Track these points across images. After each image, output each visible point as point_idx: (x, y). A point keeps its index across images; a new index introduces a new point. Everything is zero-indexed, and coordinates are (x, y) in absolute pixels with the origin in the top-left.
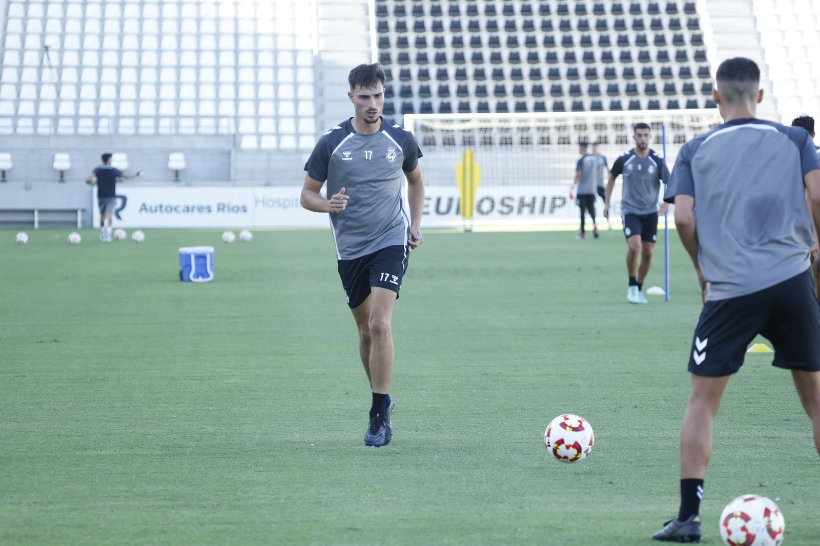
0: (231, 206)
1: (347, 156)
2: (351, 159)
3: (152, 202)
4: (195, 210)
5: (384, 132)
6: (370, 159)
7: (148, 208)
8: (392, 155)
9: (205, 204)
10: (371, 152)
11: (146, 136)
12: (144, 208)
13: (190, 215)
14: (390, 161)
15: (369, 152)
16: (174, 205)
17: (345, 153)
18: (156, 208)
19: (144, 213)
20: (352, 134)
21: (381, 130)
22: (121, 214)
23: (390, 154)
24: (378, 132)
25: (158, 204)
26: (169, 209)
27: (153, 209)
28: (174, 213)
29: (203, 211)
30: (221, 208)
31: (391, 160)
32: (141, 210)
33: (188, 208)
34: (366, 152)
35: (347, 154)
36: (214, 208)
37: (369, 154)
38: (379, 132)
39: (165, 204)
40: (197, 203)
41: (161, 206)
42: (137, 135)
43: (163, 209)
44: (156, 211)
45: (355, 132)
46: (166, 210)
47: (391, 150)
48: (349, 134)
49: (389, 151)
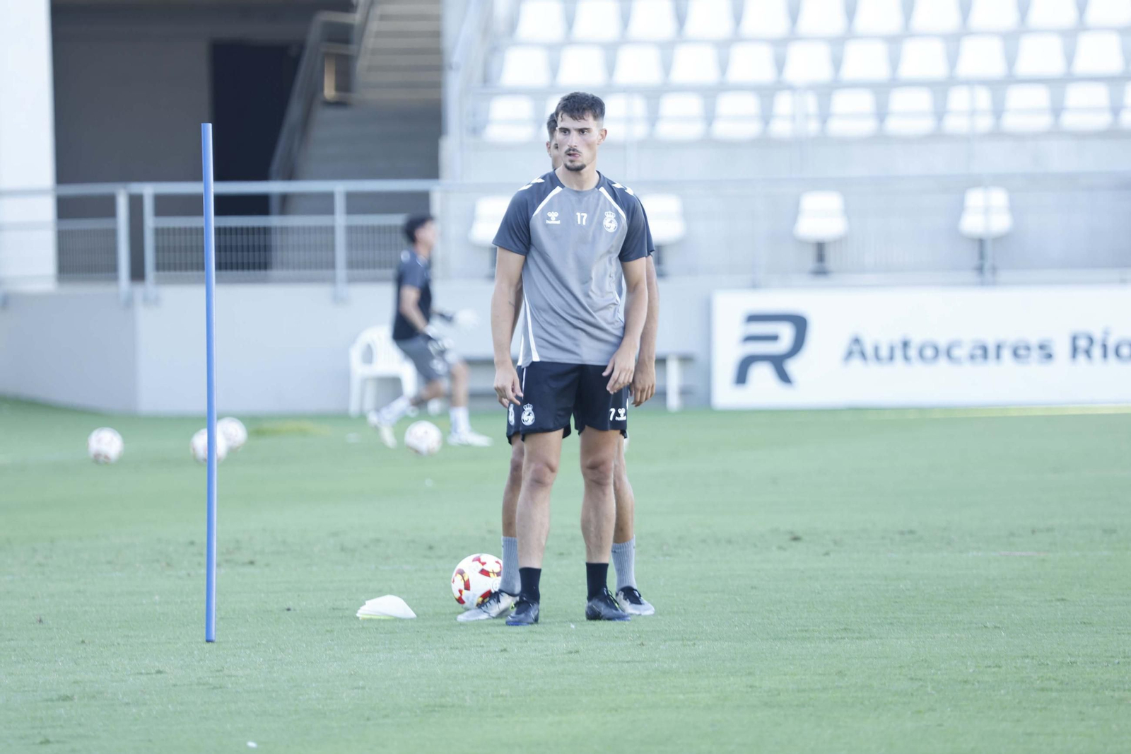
0: (1111, 343)
1: (553, 218)
2: (558, 222)
3: (879, 334)
4: (1006, 354)
5: (602, 189)
6: (584, 223)
7: (869, 351)
8: (611, 222)
9: (1034, 340)
10: (585, 215)
11: (906, 141)
12: (856, 349)
13: (990, 368)
14: (608, 230)
15: (583, 214)
16: (943, 343)
17: (550, 214)
18: (892, 349)
19: (856, 362)
20: (558, 189)
21: (598, 186)
22: (792, 366)
23: (609, 220)
24: (593, 189)
25: (897, 338)
26: (929, 353)
27: (884, 352)
28: (943, 362)
29: (1028, 356)
30: (1081, 347)
31: (609, 228)
32: (850, 354)
33: (985, 349)
34: (578, 214)
35: (553, 215)
36: (1062, 349)
37: (582, 218)
38: (596, 189)
39: (916, 339)
40: (1011, 335)
41: (906, 345)
42: (880, 138)
43: (913, 352)
44: (891, 358)
45: (562, 186)
46: (921, 354)
47: (610, 216)
48: (554, 188)
49: (608, 216)
